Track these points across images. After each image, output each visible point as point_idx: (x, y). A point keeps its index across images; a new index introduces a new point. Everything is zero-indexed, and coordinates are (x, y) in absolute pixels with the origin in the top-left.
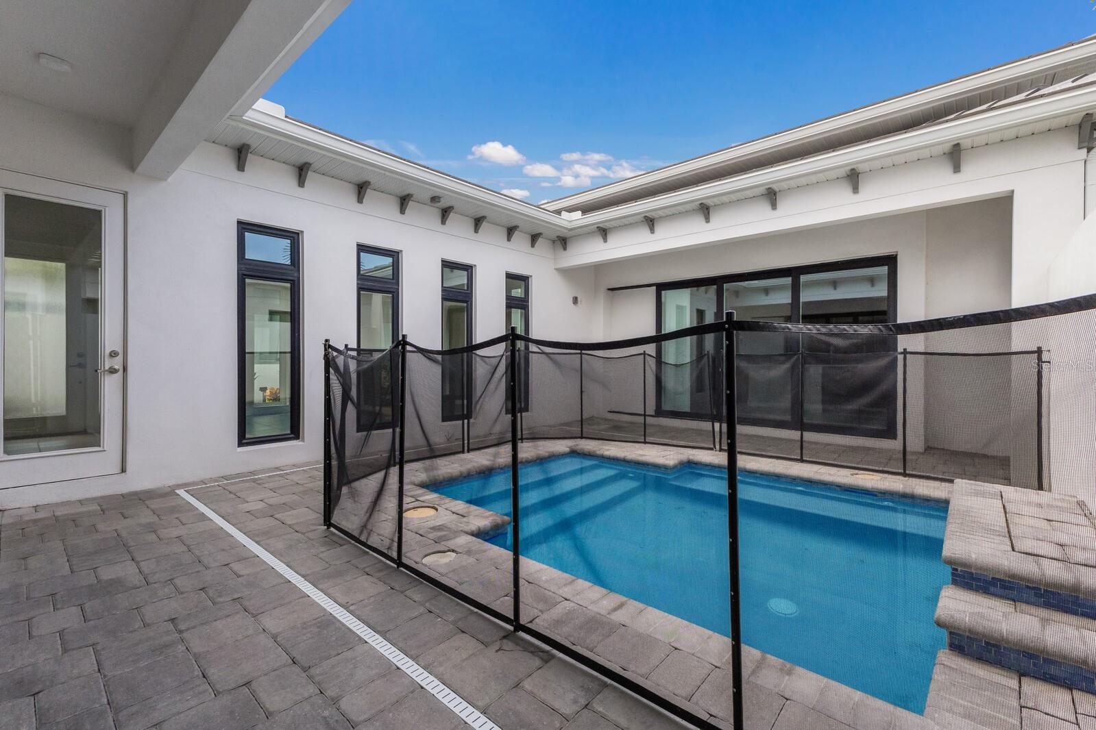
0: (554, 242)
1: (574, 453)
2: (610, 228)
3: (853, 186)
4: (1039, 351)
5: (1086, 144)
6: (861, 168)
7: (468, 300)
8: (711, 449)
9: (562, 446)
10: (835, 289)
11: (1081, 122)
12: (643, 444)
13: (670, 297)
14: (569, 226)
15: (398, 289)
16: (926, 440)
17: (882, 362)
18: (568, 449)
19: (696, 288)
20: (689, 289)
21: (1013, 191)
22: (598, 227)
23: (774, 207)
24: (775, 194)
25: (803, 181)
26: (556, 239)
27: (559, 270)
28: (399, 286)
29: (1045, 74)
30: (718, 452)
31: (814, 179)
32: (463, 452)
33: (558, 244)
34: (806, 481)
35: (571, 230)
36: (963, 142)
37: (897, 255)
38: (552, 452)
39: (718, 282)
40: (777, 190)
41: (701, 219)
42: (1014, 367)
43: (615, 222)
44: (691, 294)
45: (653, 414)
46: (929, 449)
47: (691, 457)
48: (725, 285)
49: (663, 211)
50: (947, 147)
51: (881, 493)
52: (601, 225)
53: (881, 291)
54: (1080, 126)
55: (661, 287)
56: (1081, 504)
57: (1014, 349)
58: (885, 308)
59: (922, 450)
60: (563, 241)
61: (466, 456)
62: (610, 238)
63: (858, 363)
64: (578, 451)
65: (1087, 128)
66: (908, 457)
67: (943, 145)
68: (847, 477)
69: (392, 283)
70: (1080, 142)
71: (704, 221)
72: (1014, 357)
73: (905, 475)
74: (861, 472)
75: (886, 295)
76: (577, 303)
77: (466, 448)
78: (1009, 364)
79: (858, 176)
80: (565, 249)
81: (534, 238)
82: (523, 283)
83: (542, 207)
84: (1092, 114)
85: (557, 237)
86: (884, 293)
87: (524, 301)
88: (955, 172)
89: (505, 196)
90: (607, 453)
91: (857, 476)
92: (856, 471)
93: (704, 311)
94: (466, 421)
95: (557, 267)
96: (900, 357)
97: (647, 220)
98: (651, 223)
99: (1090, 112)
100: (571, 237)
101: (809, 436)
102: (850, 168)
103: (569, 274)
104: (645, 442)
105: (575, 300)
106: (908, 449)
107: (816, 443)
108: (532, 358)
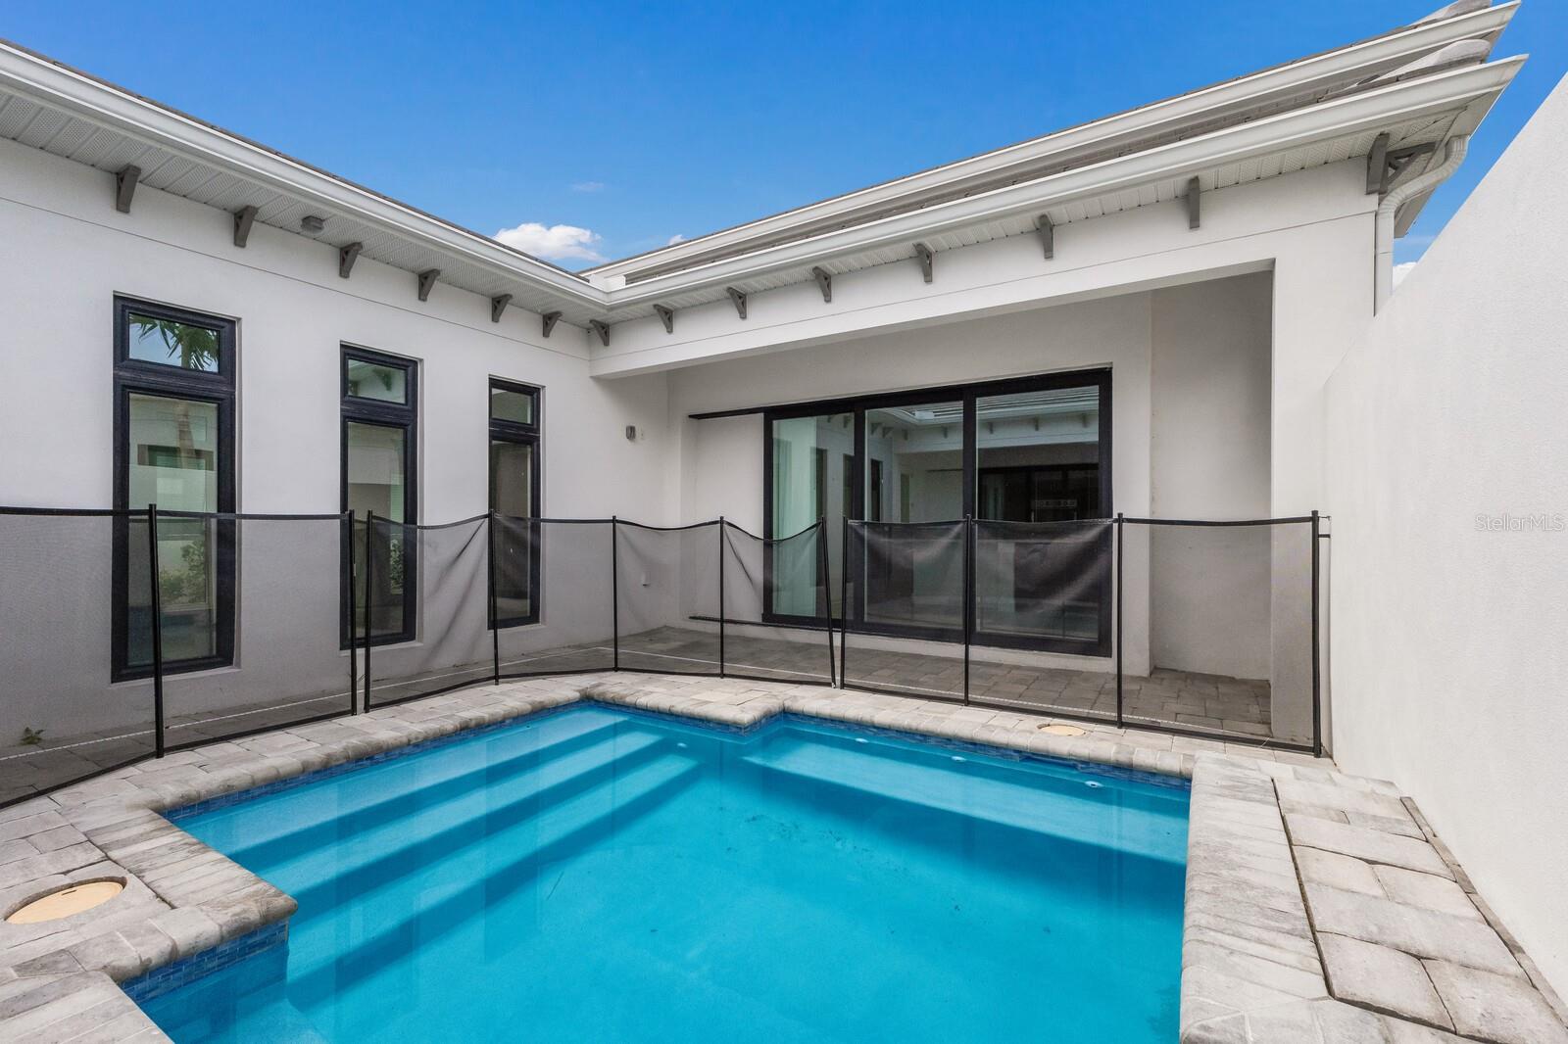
0: (589, 330)
1: (589, 701)
2: (677, 309)
3: (1044, 245)
4: (1314, 519)
5: (1377, 187)
6: (1057, 214)
7: (405, 422)
8: (829, 685)
9: (565, 688)
10: (1037, 429)
11: (1372, 151)
12: (718, 679)
13: (784, 429)
14: (607, 301)
15: (233, 394)
16: (1152, 657)
17: (1090, 535)
18: (577, 695)
19: (826, 417)
20: (815, 418)
21: (1273, 261)
22: (655, 306)
23: (928, 278)
24: (929, 256)
25: (971, 235)
26: (591, 325)
27: (597, 379)
28: (235, 388)
29: (1313, 90)
30: (838, 690)
31: (985, 231)
32: (353, 712)
33: (595, 334)
34: (967, 743)
35: (612, 308)
36: (1203, 175)
37: (1111, 368)
38: (541, 702)
39: (854, 407)
40: (932, 248)
41: (817, 296)
42: (1275, 543)
43: (680, 296)
44: (819, 427)
45: (759, 620)
46: (1155, 670)
47: (788, 704)
48: (867, 412)
49: (757, 278)
50: (1179, 184)
51: (1083, 762)
52: (659, 302)
53: (1091, 435)
54: (1370, 157)
55: (774, 414)
56: (1407, 805)
57: (1275, 516)
58: (1095, 460)
59: (1145, 673)
60: (602, 330)
61: (361, 720)
62: (679, 326)
63: (1053, 538)
64: (596, 697)
65: (1380, 160)
66: (1124, 687)
67: (1175, 179)
68: (1032, 733)
69: (220, 382)
70: (1369, 183)
71: (823, 298)
72: (1274, 526)
73: (1120, 723)
74: (1057, 721)
75: (1097, 439)
76: (634, 436)
77: (360, 704)
78: (1268, 539)
79: (1051, 230)
80: (606, 343)
81: (549, 321)
82: (529, 398)
83: (582, 275)
84: (1388, 134)
85: (591, 321)
86: (1095, 438)
87: (532, 430)
88: (1191, 228)
89: (504, 246)
90: (643, 701)
91: (1047, 729)
92: (1048, 720)
93: (826, 451)
94: (360, 652)
95: (595, 374)
96: (1115, 526)
97: (732, 294)
98: (740, 301)
99: (1386, 130)
100: (615, 323)
101: (978, 653)
102: (1038, 213)
103: (622, 387)
104: (723, 675)
105: (631, 432)
106: (1125, 672)
107: (998, 666)
108: (545, 530)
